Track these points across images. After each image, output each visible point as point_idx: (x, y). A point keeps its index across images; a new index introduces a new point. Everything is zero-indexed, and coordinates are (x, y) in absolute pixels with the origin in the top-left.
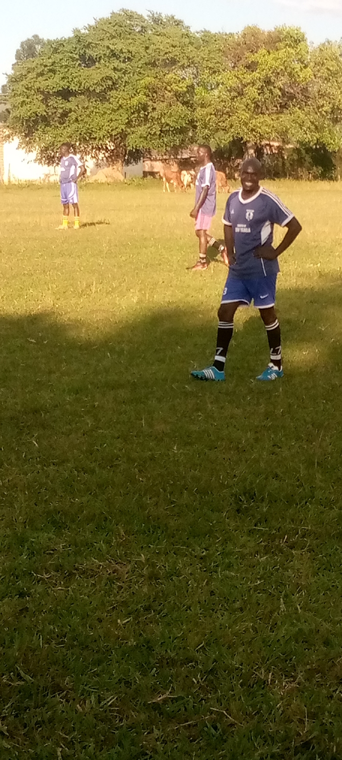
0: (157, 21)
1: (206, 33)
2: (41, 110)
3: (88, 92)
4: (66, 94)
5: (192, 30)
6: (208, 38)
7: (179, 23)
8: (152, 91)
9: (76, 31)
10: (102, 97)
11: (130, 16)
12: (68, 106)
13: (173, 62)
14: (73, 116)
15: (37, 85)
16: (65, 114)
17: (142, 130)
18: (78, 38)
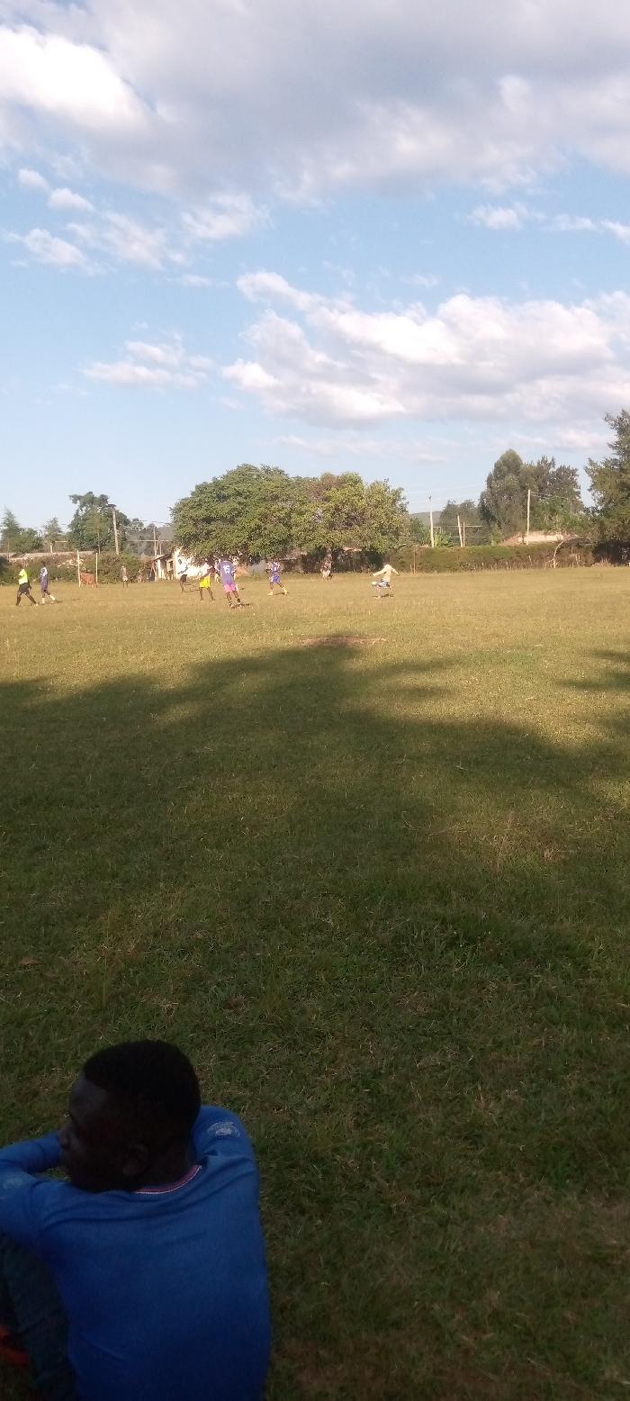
0: (267, 471)
1: (299, 479)
2: (193, 531)
3: (223, 519)
4: (208, 520)
5: (290, 476)
6: (299, 481)
7: (281, 472)
8: (264, 517)
9: (215, 479)
10: (232, 522)
11: (250, 468)
12: (210, 527)
13: (276, 497)
14: (214, 534)
15: (190, 515)
16: (208, 533)
17: (259, 542)
18: (216, 483)
